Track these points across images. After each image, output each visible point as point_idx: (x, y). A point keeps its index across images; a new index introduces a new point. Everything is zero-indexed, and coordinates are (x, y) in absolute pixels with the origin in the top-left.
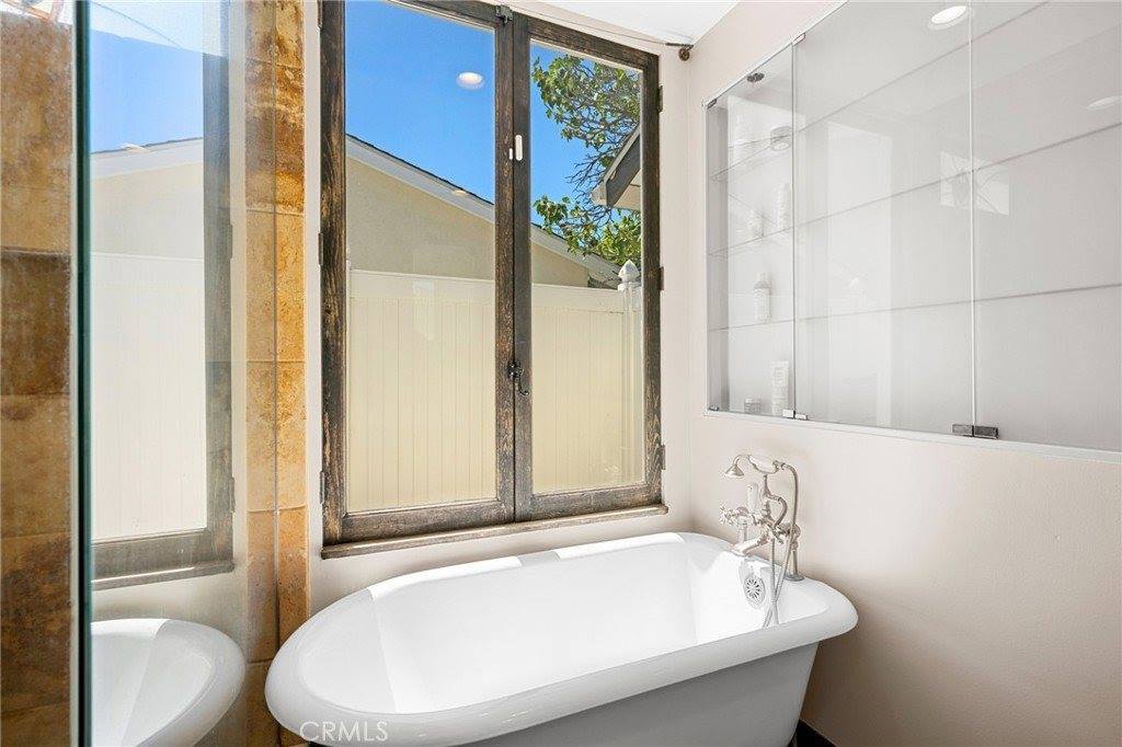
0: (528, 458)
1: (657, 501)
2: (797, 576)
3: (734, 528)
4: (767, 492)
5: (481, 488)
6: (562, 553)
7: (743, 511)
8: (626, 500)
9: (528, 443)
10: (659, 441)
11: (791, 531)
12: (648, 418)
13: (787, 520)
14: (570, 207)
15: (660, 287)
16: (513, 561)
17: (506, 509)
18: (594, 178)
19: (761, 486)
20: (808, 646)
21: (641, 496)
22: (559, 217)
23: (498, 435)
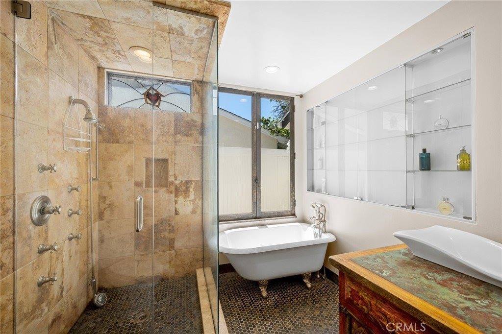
0: (260, 203)
1: (294, 215)
2: (325, 232)
3: (313, 220)
4: (319, 212)
5: (248, 210)
6: (268, 226)
7: (314, 217)
8: (285, 214)
9: (260, 199)
10: (294, 199)
11: (324, 221)
12: (291, 193)
13: (323, 219)
14: (271, 120)
15: (294, 158)
16: (257, 228)
17: (254, 215)
18: (279, 111)
19: (318, 211)
20: (326, 243)
21: (289, 213)
22: (268, 123)
23: (252, 197)
